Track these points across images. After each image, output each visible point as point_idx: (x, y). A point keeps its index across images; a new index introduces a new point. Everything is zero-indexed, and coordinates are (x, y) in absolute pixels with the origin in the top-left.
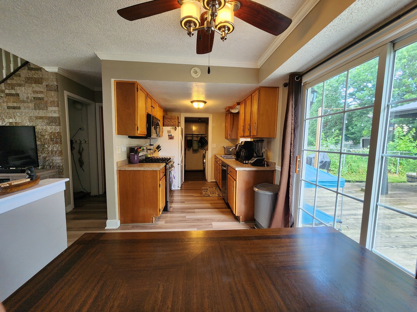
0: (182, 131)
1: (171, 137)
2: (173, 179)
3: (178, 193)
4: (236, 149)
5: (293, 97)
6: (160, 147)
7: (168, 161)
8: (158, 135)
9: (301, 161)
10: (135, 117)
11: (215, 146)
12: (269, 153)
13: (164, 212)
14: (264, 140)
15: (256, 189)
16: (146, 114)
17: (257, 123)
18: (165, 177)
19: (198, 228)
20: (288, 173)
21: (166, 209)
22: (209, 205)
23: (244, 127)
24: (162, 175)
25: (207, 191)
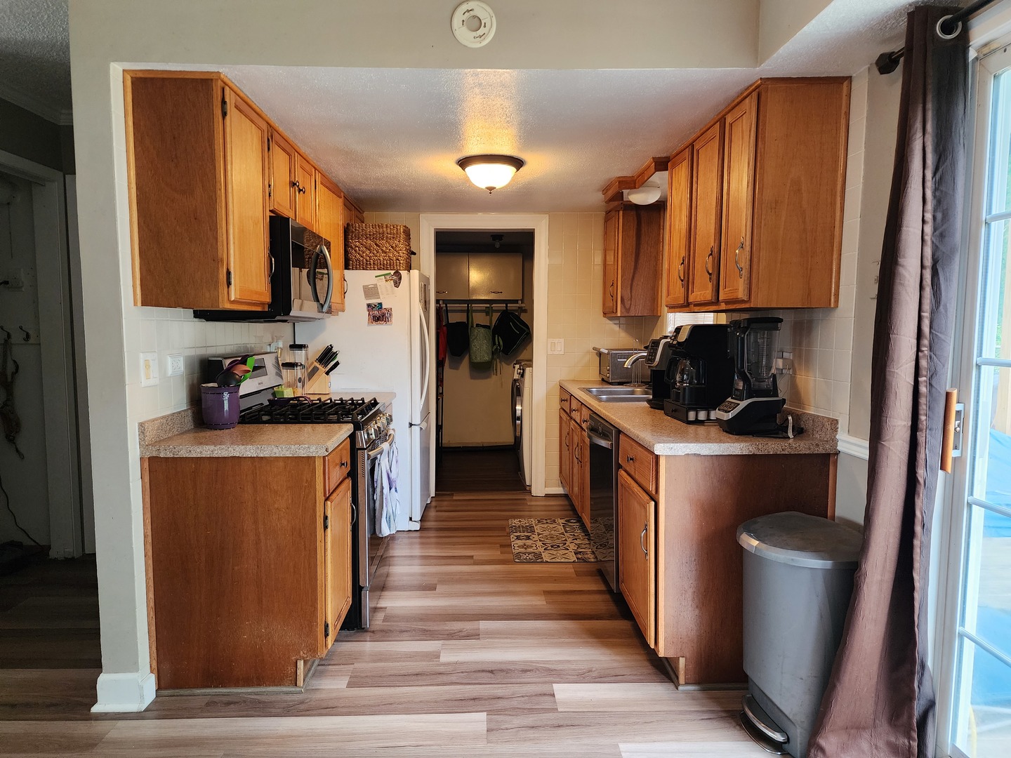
0: (424, 289)
1: (379, 315)
2: (386, 490)
3: (411, 544)
4: (650, 358)
5: (930, 115)
6: (335, 354)
7: (363, 413)
8: (324, 306)
9: (967, 415)
10: (214, 228)
11: (560, 348)
12: (801, 378)
13: (345, 632)
14: (781, 321)
15: (750, 543)
16: (268, 214)
17: (748, 243)
18: (349, 482)
19: (490, 712)
20: (904, 469)
21: (354, 622)
22: (539, 602)
23: (688, 263)
24: (337, 474)
25: (528, 538)
